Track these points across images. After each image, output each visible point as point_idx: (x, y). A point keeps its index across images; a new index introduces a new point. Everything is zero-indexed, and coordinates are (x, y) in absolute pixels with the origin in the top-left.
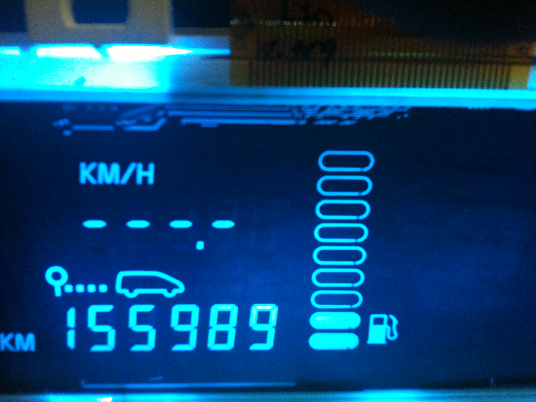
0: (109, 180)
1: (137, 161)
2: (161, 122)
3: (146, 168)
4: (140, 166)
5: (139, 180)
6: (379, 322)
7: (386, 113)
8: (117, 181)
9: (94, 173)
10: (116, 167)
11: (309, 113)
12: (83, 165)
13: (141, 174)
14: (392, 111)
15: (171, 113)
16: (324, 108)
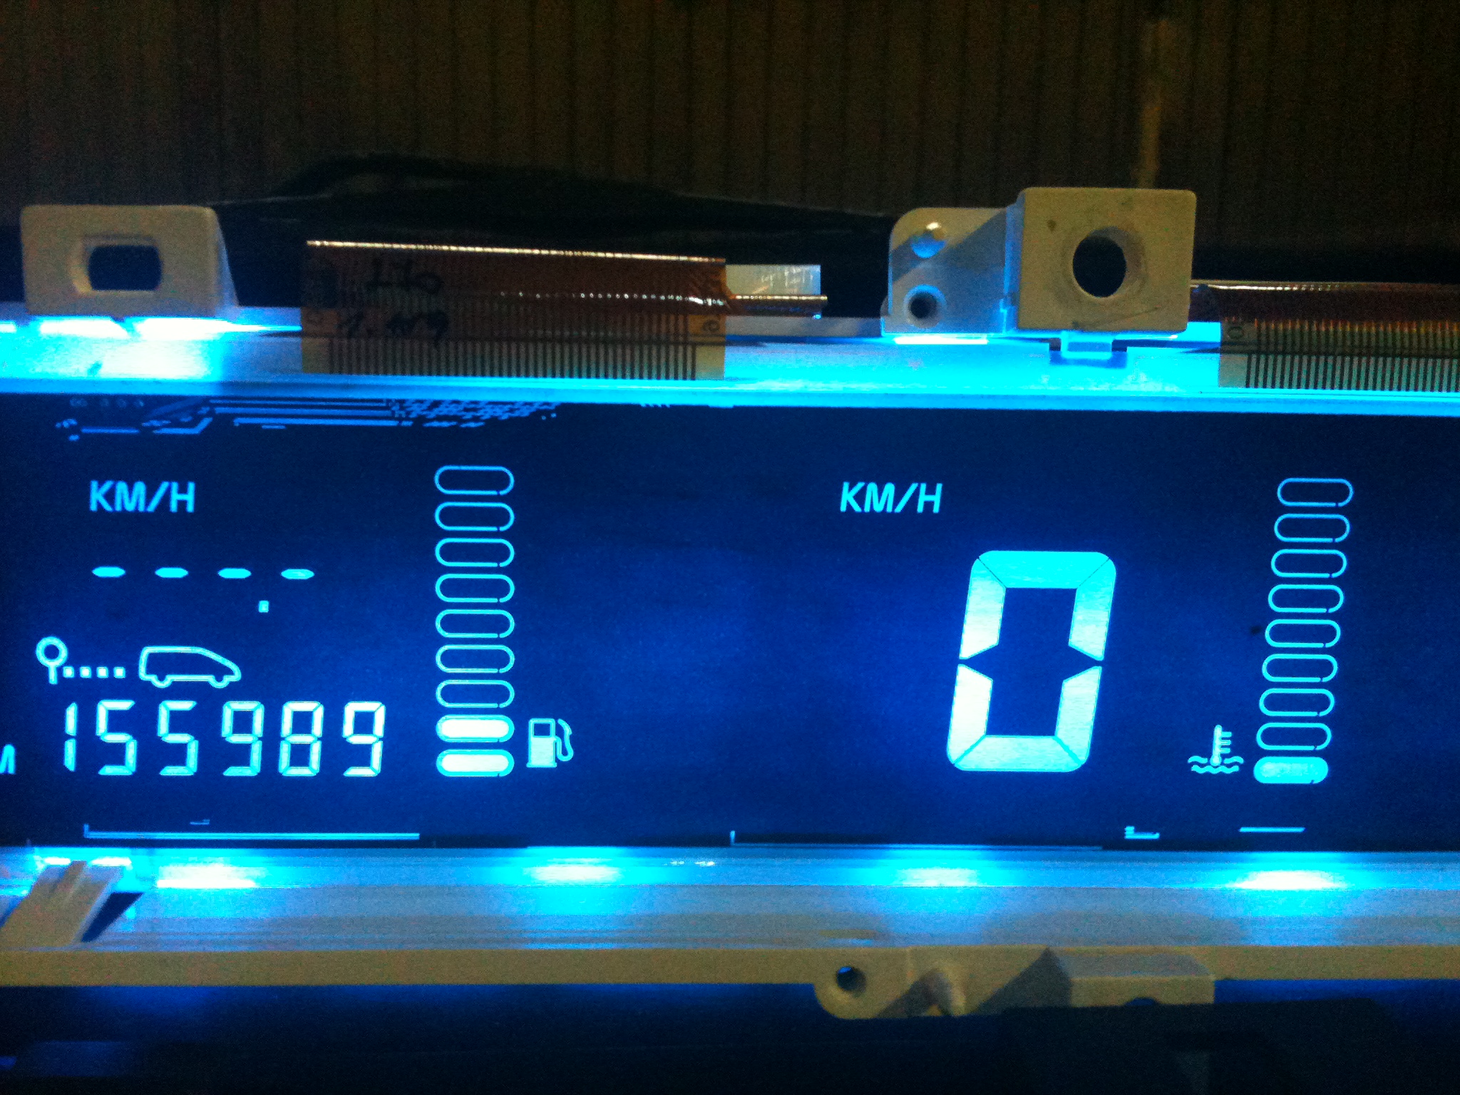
0: (130, 507)
1: (170, 480)
2: (205, 422)
3: (183, 490)
4: (175, 486)
5: (174, 507)
6: (542, 731)
7: (526, 412)
8: (141, 508)
9: (110, 496)
10: (140, 488)
11: (416, 411)
12: (94, 484)
13: (176, 497)
14: (533, 409)
15: (219, 410)
16: (436, 404)
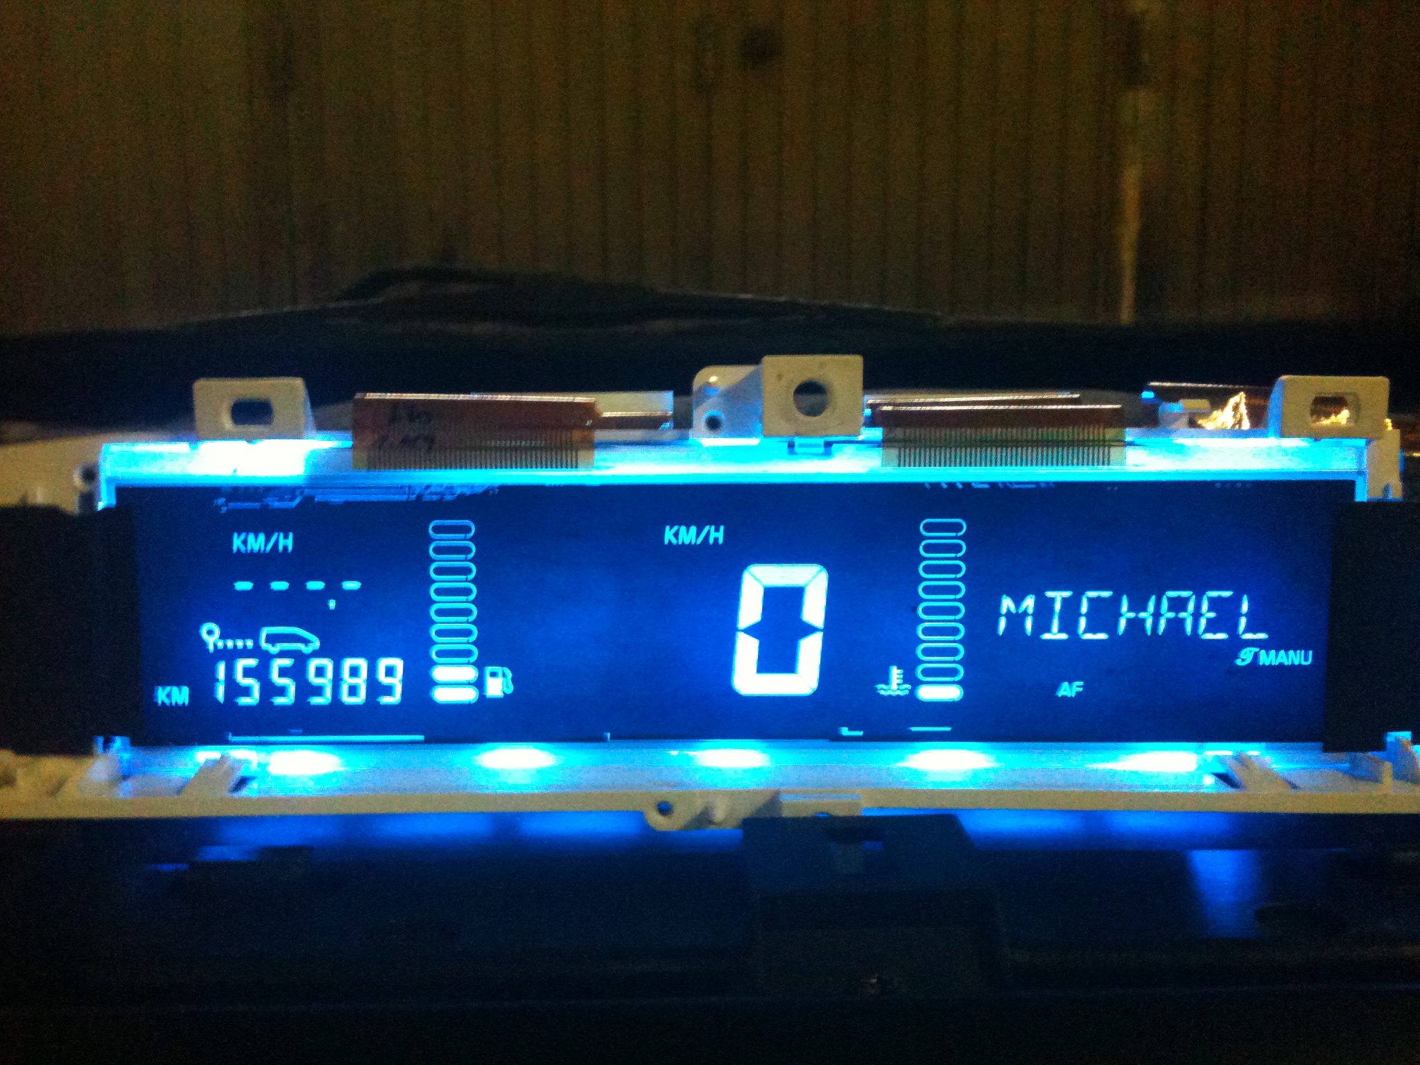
0: (256, 548)
1: (279, 532)
2: (297, 501)
3: (286, 538)
4: (282, 536)
6: (493, 674)
7: (480, 490)
8: (263, 549)
9: (245, 542)
10: (262, 537)
11: (418, 491)
12: (235, 536)
13: (282, 542)
14: (485, 488)
15: (306, 492)
16: (428, 487)
